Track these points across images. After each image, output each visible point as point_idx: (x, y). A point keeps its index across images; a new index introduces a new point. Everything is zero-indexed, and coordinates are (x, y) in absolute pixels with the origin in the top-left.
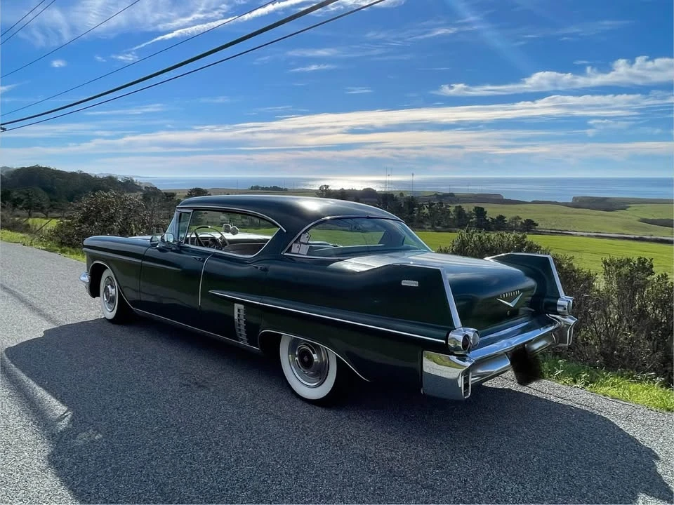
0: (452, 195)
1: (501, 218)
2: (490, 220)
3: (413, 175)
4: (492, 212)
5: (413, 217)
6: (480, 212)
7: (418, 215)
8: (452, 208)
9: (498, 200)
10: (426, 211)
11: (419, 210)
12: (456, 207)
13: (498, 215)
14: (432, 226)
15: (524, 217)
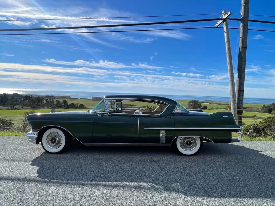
0: (52, 96)
1: (73, 104)
2: (69, 104)
3: (36, 89)
4: (69, 102)
5: (39, 104)
6: (65, 102)
7: (41, 103)
8: (55, 101)
9: (69, 98)
10: (45, 102)
11: (42, 101)
12: (57, 100)
13: (72, 103)
14: (48, 107)
15: (80, 103)
